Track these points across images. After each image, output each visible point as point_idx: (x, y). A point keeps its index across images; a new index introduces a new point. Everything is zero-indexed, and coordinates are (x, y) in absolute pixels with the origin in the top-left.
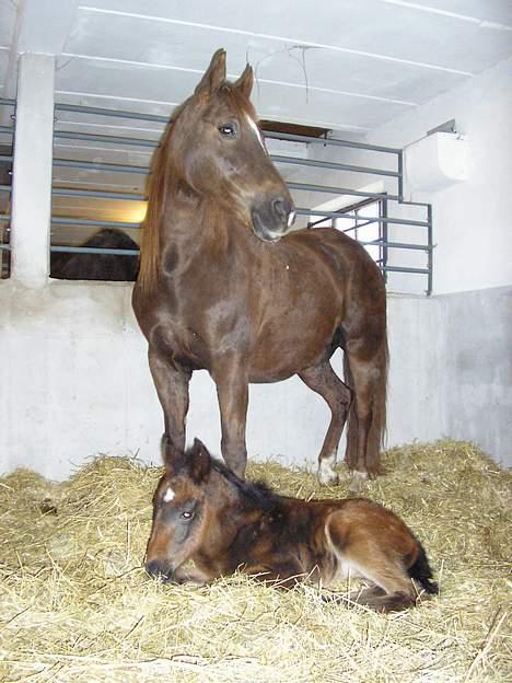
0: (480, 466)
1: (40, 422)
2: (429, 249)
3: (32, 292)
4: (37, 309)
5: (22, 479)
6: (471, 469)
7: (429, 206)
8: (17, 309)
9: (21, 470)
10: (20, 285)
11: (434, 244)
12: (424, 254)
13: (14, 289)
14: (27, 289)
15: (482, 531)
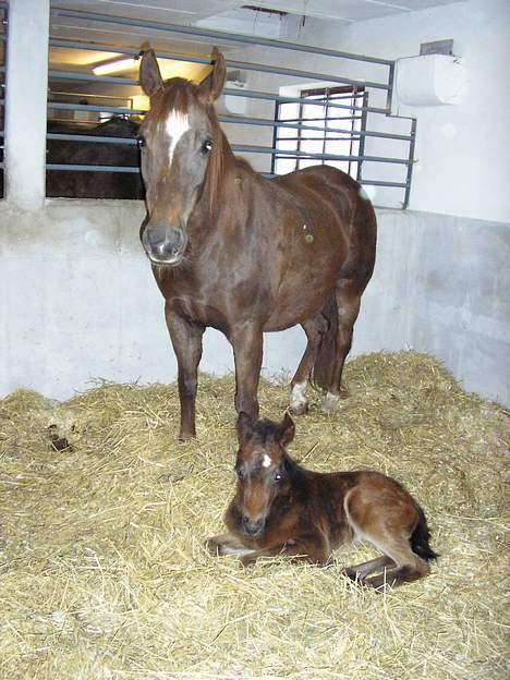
0: (444, 385)
1: (38, 344)
2: (410, 163)
3: (29, 214)
4: (35, 233)
5: (23, 401)
6: (436, 388)
7: (414, 120)
8: (14, 232)
9: (22, 392)
10: (17, 209)
11: (415, 159)
12: (405, 168)
13: (11, 212)
14: (23, 212)
15: (459, 475)
